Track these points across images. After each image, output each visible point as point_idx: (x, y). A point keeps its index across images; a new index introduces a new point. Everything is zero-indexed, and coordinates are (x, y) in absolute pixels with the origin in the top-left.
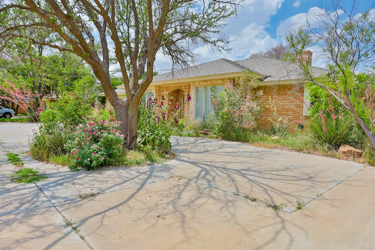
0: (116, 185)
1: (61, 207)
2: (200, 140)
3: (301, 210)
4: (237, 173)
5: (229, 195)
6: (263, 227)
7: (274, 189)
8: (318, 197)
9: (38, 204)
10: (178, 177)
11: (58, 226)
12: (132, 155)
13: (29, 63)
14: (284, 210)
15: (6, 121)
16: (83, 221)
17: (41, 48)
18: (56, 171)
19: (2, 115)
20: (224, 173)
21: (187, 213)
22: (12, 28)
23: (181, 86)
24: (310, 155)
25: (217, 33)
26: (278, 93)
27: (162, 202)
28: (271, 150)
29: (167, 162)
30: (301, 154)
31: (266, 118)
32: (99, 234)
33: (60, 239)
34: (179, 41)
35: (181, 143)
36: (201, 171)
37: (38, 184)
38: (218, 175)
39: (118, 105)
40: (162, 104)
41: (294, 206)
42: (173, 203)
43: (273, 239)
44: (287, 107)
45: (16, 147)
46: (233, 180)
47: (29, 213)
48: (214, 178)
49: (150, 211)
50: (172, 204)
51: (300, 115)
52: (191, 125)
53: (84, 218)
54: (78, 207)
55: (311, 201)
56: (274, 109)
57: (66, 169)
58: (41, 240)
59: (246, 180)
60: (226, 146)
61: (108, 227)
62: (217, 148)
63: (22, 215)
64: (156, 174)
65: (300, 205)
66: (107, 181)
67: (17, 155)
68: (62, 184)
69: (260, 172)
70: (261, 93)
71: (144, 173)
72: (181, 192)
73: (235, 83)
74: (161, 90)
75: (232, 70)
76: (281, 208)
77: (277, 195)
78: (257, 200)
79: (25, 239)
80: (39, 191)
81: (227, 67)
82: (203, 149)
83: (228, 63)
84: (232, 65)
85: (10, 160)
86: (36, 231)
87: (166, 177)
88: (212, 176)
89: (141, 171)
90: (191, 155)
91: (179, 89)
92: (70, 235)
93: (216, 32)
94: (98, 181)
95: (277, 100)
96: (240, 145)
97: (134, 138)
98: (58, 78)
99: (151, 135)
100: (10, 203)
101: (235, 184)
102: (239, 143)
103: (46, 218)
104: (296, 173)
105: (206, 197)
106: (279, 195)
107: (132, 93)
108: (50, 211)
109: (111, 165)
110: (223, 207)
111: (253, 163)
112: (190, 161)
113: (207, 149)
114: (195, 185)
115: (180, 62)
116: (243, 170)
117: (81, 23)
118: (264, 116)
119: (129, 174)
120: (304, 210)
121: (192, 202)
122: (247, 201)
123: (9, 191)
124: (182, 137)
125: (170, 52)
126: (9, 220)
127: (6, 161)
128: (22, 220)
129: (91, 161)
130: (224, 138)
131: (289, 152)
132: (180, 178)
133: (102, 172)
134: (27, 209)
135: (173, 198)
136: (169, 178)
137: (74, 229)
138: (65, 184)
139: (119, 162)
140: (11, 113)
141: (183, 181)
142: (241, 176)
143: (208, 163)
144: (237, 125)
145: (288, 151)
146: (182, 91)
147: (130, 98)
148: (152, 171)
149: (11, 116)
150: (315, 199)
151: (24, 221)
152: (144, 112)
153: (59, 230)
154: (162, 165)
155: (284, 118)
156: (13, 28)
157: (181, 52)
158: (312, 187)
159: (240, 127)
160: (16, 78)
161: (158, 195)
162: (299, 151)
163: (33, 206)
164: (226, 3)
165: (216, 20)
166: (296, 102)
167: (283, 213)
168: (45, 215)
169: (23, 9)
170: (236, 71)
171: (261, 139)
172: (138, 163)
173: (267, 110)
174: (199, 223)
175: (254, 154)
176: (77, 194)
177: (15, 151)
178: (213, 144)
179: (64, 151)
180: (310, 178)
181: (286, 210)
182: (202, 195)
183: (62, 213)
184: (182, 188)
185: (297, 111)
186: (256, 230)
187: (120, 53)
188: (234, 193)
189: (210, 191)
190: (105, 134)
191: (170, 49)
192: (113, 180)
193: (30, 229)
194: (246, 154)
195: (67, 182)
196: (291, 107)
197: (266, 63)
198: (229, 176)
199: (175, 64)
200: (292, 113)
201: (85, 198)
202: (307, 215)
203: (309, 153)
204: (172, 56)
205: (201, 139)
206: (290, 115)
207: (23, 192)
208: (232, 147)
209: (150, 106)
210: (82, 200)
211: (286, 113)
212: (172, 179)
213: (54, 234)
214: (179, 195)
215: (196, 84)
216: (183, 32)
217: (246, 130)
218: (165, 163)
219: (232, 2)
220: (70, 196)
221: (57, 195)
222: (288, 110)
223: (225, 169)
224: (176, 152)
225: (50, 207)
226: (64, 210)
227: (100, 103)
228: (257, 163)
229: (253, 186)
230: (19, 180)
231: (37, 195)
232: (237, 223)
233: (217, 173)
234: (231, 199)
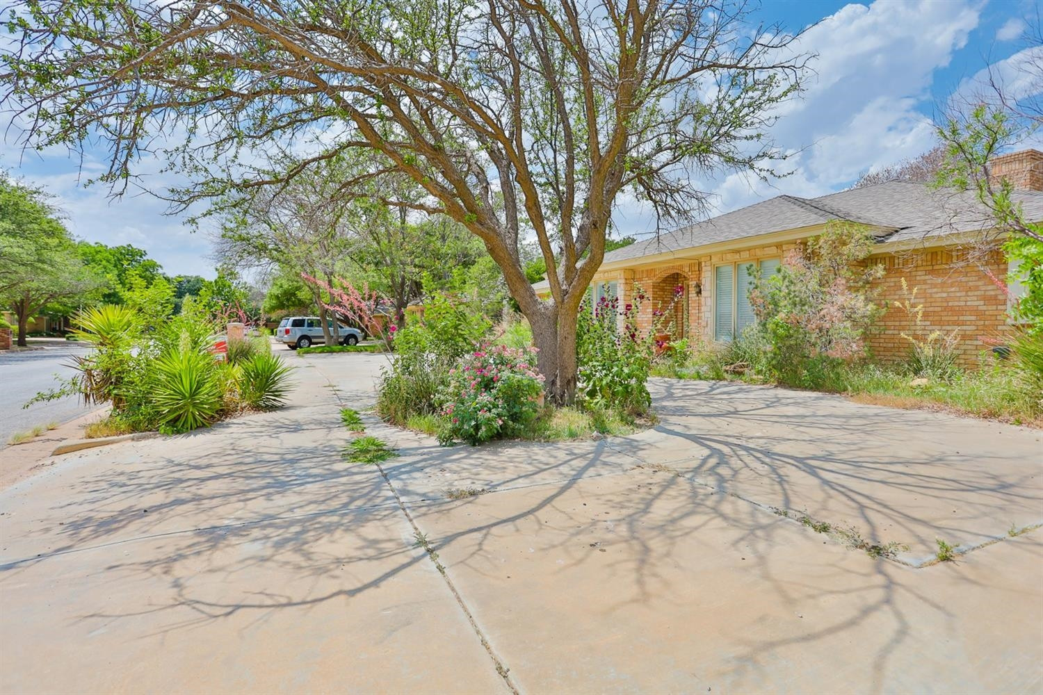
0: (520, 477)
1: (414, 510)
2: (723, 387)
3: (951, 563)
4: (796, 463)
5: (764, 513)
6: (832, 592)
7: (886, 506)
8: (1015, 535)
9: (378, 501)
10: (653, 466)
11: (403, 544)
12: (565, 419)
13: (384, 241)
14: (899, 557)
15: (348, 351)
16: (448, 540)
17: (403, 212)
18: (415, 445)
19: (342, 340)
20: (763, 463)
21: (657, 545)
22: (349, 183)
23: (682, 266)
24: (1019, 428)
25: (755, 139)
26: (930, 268)
27: (608, 517)
28: (902, 411)
29: (635, 435)
30: (994, 424)
31: (896, 332)
32: (470, 567)
33: (404, 566)
34: (667, 168)
35: (678, 393)
36: (709, 456)
37: (383, 467)
38: (747, 466)
39: (538, 314)
40: (629, 310)
41: (932, 552)
42: (631, 521)
43: (852, 623)
44: (956, 304)
45: (358, 398)
46: (782, 480)
47: (363, 516)
48: (736, 472)
49: (578, 533)
50: (628, 523)
51: (997, 323)
52: (704, 353)
53: (450, 534)
54: (444, 514)
55: (987, 544)
56: (916, 309)
57: (433, 441)
58: (375, 563)
59: (816, 481)
60: (783, 401)
61: (489, 556)
62: (760, 407)
63: (350, 517)
64: (606, 460)
65: (947, 551)
66: (504, 468)
67: (356, 413)
68: (421, 469)
69: (856, 464)
70: (879, 271)
71: (582, 456)
72: (652, 500)
73: (809, 251)
74: (638, 277)
75: (800, 221)
76: (891, 552)
77: (891, 522)
78: (831, 530)
79: (350, 558)
80: (383, 478)
81: (788, 214)
82: (725, 407)
83: (793, 206)
84: (802, 210)
85: (345, 420)
86: (368, 547)
87: (627, 467)
88: (732, 469)
89: (576, 451)
90: (693, 421)
91: (678, 274)
92: (422, 561)
93: (752, 138)
94: (488, 467)
95: (927, 287)
96: (822, 399)
97: (569, 382)
98: (433, 263)
99: (606, 375)
100: (335, 496)
101: (784, 489)
102: (820, 394)
103: (386, 527)
104: (963, 473)
105: (706, 514)
106: (899, 523)
107: (564, 287)
108: (395, 516)
109: (518, 437)
110: (742, 539)
111: (845, 442)
112: (688, 433)
113: (735, 408)
114: (687, 487)
115: (673, 213)
116: (815, 458)
117: (465, 156)
118: (892, 328)
119: (552, 456)
120: (960, 565)
121: (673, 521)
122: (805, 530)
123: (337, 474)
124: (682, 381)
125: (649, 193)
126: (331, 524)
127: (339, 423)
128: (349, 526)
129: (477, 428)
130: (782, 384)
131: (957, 419)
132: (657, 469)
133: (499, 450)
134: (360, 507)
135: (631, 511)
136: (633, 469)
137: (430, 551)
138: (427, 470)
139: (534, 431)
140: (357, 335)
141: (662, 476)
142: (804, 471)
143: (730, 440)
144: (814, 353)
145: (952, 416)
146: (684, 277)
147: (560, 300)
148: (598, 452)
149: (357, 342)
150: (1001, 540)
151: (352, 528)
152: (591, 329)
153: (404, 552)
154: (623, 440)
155: (948, 333)
156: (351, 182)
157: (673, 191)
158: (1001, 508)
159: (821, 356)
160: (364, 270)
161: (600, 502)
162: (986, 418)
163: (370, 504)
164: (771, 68)
165: (751, 109)
166: (983, 288)
167: (894, 565)
168: (386, 523)
169: (364, 147)
170: (812, 224)
171: (878, 386)
172: (573, 436)
173: (898, 314)
174: (677, 566)
175: (853, 422)
176: (445, 489)
177: (354, 406)
178: (752, 395)
179: (432, 408)
180: (1003, 487)
181: (905, 560)
182: (699, 510)
183: (414, 521)
184: (656, 490)
185: (987, 313)
186: (812, 597)
187: (534, 208)
188: (775, 510)
189: (719, 502)
190: (506, 374)
191: (648, 188)
192: (516, 467)
193: (360, 543)
194: (831, 421)
195: (431, 465)
196: (969, 303)
197: (897, 196)
198: (774, 470)
199: (662, 218)
200: (973, 318)
201: (457, 498)
202: (965, 579)
203: (1020, 423)
204: (655, 202)
205: (726, 386)
206: (968, 323)
207: (357, 478)
208: (800, 403)
209: (602, 314)
210: (452, 501)
211: (956, 318)
212: (638, 470)
213: (395, 556)
214: (648, 505)
215: (714, 260)
216: (675, 147)
217: (839, 364)
218: (632, 437)
219: (786, 65)
220: (432, 492)
221: (410, 488)
222: (961, 311)
223: (767, 453)
224: (661, 414)
225: (396, 509)
226: (419, 516)
227: (511, 311)
228: (854, 444)
229: (831, 497)
230: (354, 457)
231: (378, 487)
232: (766, 577)
233: (746, 461)
234: (764, 521)
